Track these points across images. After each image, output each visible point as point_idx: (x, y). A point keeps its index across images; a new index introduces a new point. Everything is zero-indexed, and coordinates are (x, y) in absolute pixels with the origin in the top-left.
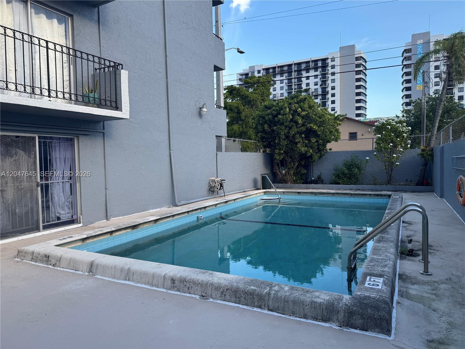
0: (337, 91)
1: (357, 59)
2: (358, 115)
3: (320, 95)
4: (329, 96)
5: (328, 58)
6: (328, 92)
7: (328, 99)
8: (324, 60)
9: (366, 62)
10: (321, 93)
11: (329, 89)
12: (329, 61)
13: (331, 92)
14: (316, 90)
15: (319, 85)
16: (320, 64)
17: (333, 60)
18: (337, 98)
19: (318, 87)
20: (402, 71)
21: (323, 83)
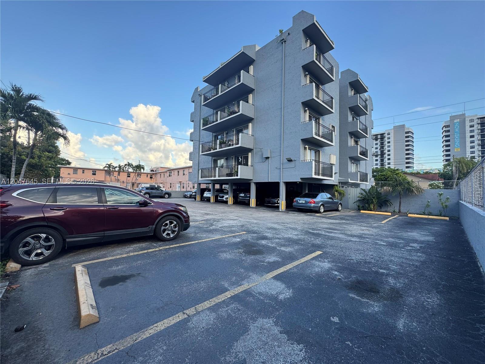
0: (392, 153)
1: (407, 133)
2: (407, 167)
3: (379, 155)
4: (386, 155)
5: (385, 133)
6: (385, 153)
7: (385, 157)
8: (382, 135)
9: (413, 134)
10: (380, 154)
11: (386, 151)
12: (386, 135)
13: (387, 153)
14: (377, 152)
15: (379, 149)
16: (379, 137)
17: (389, 134)
18: (392, 157)
19: (378, 150)
20: (443, 134)
21: (381, 148)
